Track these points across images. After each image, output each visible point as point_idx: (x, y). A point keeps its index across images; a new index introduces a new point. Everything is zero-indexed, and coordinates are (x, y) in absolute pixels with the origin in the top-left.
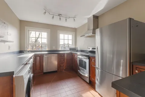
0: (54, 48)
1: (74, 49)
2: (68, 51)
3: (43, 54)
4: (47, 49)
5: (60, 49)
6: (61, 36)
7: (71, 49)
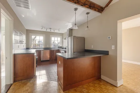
0: (48, 47)
1: (61, 47)
2: (57, 48)
3: (41, 50)
4: (43, 47)
5: (52, 47)
6: (53, 39)
7: (59, 47)
